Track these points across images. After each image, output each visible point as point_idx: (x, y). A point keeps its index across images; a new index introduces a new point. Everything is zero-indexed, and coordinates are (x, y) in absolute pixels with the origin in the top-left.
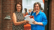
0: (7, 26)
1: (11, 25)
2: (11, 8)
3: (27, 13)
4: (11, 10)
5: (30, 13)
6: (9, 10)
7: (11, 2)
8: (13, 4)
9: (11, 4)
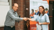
0: (18, 24)
1: (21, 23)
2: (21, 9)
3: (34, 13)
4: (21, 11)
5: (37, 13)
6: (19, 11)
7: (21, 5)
8: (23, 5)
9: (21, 6)
